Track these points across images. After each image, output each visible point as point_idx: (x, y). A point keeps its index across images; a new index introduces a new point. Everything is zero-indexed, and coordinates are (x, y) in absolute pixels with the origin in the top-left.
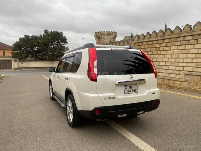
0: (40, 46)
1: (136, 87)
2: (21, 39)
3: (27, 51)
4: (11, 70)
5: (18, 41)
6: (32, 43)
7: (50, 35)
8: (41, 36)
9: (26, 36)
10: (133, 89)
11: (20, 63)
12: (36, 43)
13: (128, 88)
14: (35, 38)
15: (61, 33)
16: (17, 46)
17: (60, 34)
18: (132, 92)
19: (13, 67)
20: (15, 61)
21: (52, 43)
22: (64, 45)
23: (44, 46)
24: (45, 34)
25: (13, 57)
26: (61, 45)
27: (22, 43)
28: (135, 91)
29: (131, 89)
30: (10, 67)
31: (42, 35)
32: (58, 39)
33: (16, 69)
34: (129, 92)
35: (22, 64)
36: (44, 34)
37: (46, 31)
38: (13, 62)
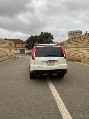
0: (38, 41)
1: (53, 62)
2: (29, 38)
3: (32, 44)
4: (25, 54)
6: (35, 39)
7: (44, 35)
9: (32, 36)
10: (51, 64)
11: (29, 50)
12: (36, 40)
13: (49, 63)
14: (36, 37)
15: (50, 33)
16: (28, 41)
18: (50, 65)
19: (26, 53)
20: (27, 49)
21: (45, 39)
25: (26, 47)
26: (50, 40)
27: (30, 40)
28: (52, 65)
29: (50, 64)
30: (24, 52)
31: (40, 35)
32: (48, 37)
33: (27, 53)
34: (49, 65)
35: (30, 51)
37: (42, 33)
38: (25, 50)
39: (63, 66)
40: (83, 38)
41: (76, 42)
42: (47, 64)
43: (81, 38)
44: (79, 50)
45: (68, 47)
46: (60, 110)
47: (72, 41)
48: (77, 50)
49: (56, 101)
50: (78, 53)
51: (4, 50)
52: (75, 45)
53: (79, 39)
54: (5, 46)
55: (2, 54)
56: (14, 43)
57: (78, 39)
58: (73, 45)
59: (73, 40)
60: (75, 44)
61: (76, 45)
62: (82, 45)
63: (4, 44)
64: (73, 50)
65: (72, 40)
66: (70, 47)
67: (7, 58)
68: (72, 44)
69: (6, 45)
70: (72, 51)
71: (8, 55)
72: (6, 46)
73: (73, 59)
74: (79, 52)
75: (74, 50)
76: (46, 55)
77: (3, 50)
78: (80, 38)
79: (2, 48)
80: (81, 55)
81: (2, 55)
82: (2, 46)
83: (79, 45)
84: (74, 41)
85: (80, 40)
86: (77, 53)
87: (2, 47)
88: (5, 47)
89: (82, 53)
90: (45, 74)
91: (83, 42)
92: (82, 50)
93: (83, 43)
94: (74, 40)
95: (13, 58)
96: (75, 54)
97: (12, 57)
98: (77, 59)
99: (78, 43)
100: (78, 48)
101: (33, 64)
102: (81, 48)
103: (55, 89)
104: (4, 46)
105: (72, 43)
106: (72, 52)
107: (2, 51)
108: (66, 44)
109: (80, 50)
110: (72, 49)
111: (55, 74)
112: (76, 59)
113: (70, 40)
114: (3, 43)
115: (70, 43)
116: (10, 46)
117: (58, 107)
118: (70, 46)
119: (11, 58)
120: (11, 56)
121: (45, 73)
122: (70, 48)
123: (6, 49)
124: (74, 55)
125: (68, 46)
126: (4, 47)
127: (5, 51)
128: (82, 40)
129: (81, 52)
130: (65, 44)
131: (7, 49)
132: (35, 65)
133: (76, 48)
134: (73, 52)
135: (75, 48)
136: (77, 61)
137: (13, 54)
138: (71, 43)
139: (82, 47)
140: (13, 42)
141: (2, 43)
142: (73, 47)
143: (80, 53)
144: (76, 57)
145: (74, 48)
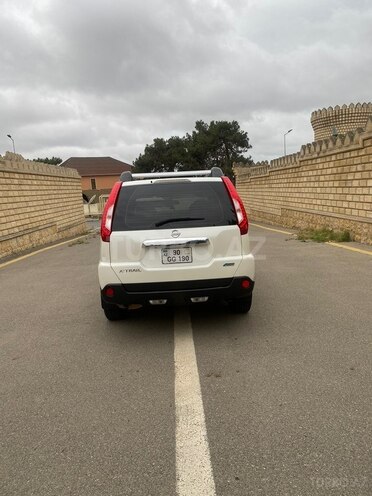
0: (187, 162)
2: (149, 150)
5: (143, 153)
6: (170, 155)
7: (208, 133)
8: (189, 137)
9: (159, 142)
10: (181, 255)
12: (178, 156)
14: (176, 143)
15: (235, 123)
16: (143, 164)
17: (231, 127)
18: (178, 261)
21: (215, 151)
22: (241, 152)
23: (195, 160)
24: (197, 132)
26: (234, 154)
27: (150, 159)
29: (177, 257)
31: (191, 134)
32: (228, 140)
34: (171, 261)
36: (194, 132)
37: (199, 125)
39: (233, 264)
40: (364, 137)
41: (333, 158)
42: (165, 258)
43: (357, 136)
44: (346, 191)
45: (305, 179)
46: (179, 450)
47: (318, 154)
48: (340, 190)
49: (178, 412)
50: (345, 205)
51: (35, 203)
52: (329, 171)
53: (347, 139)
54: (37, 188)
55: (27, 221)
56: (80, 174)
57: (343, 143)
58: (324, 172)
59: (324, 147)
60: (332, 164)
61: (335, 170)
62: (359, 168)
63: (35, 182)
64: (323, 190)
65: (318, 149)
66: (313, 179)
67: (49, 235)
68: (321, 166)
69: (45, 183)
70: (321, 196)
71: (53, 225)
72: (44, 188)
73: (324, 231)
74: (349, 198)
75: (328, 190)
76: (157, 222)
77: (30, 204)
78: (352, 139)
79: (27, 199)
80: (355, 212)
81: (26, 227)
82: (27, 188)
83: (346, 169)
84: (328, 153)
85: (353, 147)
86: (339, 204)
87: (25, 193)
88: (39, 193)
89: (358, 206)
90: (157, 302)
91: (363, 152)
92: (359, 191)
93: (364, 159)
94: (327, 146)
95: (77, 235)
96: (331, 209)
97: (73, 230)
98: (342, 229)
99: (343, 162)
100: (345, 184)
101: (106, 261)
102: (355, 183)
103: (195, 363)
104: (33, 188)
105: (319, 161)
106: (319, 202)
107: (29, 210)
108: (295, 165)
109: (352, 191)
110: (319, 190)
111: (201, 299)
112: (335, 231)
113: (312, 147)
114: (30, 177)
115: (310, 162)
116: (62, 187)
117: (174, 438)
118: (311, 173)
119: (69, 235)
120: (70, 227)
121: (154, 297)
122: (312, 185)
123: (42, 203)
124: (328, 214)
125: (303, 174)
126: (34, 193)
127: (42, 208)
128: (360, 146)
129: (356, 198)
130: (291, 166)
131: (50, 202)
132: (113, 265)
133: (336, 184)
134: (323, 202)
135: (331, 184)
136: (339, 241)
137: (75, 218)
138: (314, 162)
139: (358, 176)
140: (74, 173)
141: (26, 176)
142: (322, 178)
143: (352, 205)
144: (336, 223)
145: (326, 184)
